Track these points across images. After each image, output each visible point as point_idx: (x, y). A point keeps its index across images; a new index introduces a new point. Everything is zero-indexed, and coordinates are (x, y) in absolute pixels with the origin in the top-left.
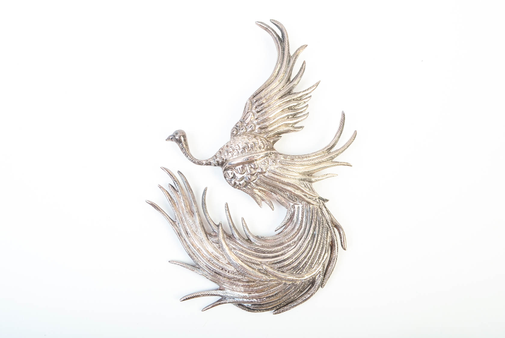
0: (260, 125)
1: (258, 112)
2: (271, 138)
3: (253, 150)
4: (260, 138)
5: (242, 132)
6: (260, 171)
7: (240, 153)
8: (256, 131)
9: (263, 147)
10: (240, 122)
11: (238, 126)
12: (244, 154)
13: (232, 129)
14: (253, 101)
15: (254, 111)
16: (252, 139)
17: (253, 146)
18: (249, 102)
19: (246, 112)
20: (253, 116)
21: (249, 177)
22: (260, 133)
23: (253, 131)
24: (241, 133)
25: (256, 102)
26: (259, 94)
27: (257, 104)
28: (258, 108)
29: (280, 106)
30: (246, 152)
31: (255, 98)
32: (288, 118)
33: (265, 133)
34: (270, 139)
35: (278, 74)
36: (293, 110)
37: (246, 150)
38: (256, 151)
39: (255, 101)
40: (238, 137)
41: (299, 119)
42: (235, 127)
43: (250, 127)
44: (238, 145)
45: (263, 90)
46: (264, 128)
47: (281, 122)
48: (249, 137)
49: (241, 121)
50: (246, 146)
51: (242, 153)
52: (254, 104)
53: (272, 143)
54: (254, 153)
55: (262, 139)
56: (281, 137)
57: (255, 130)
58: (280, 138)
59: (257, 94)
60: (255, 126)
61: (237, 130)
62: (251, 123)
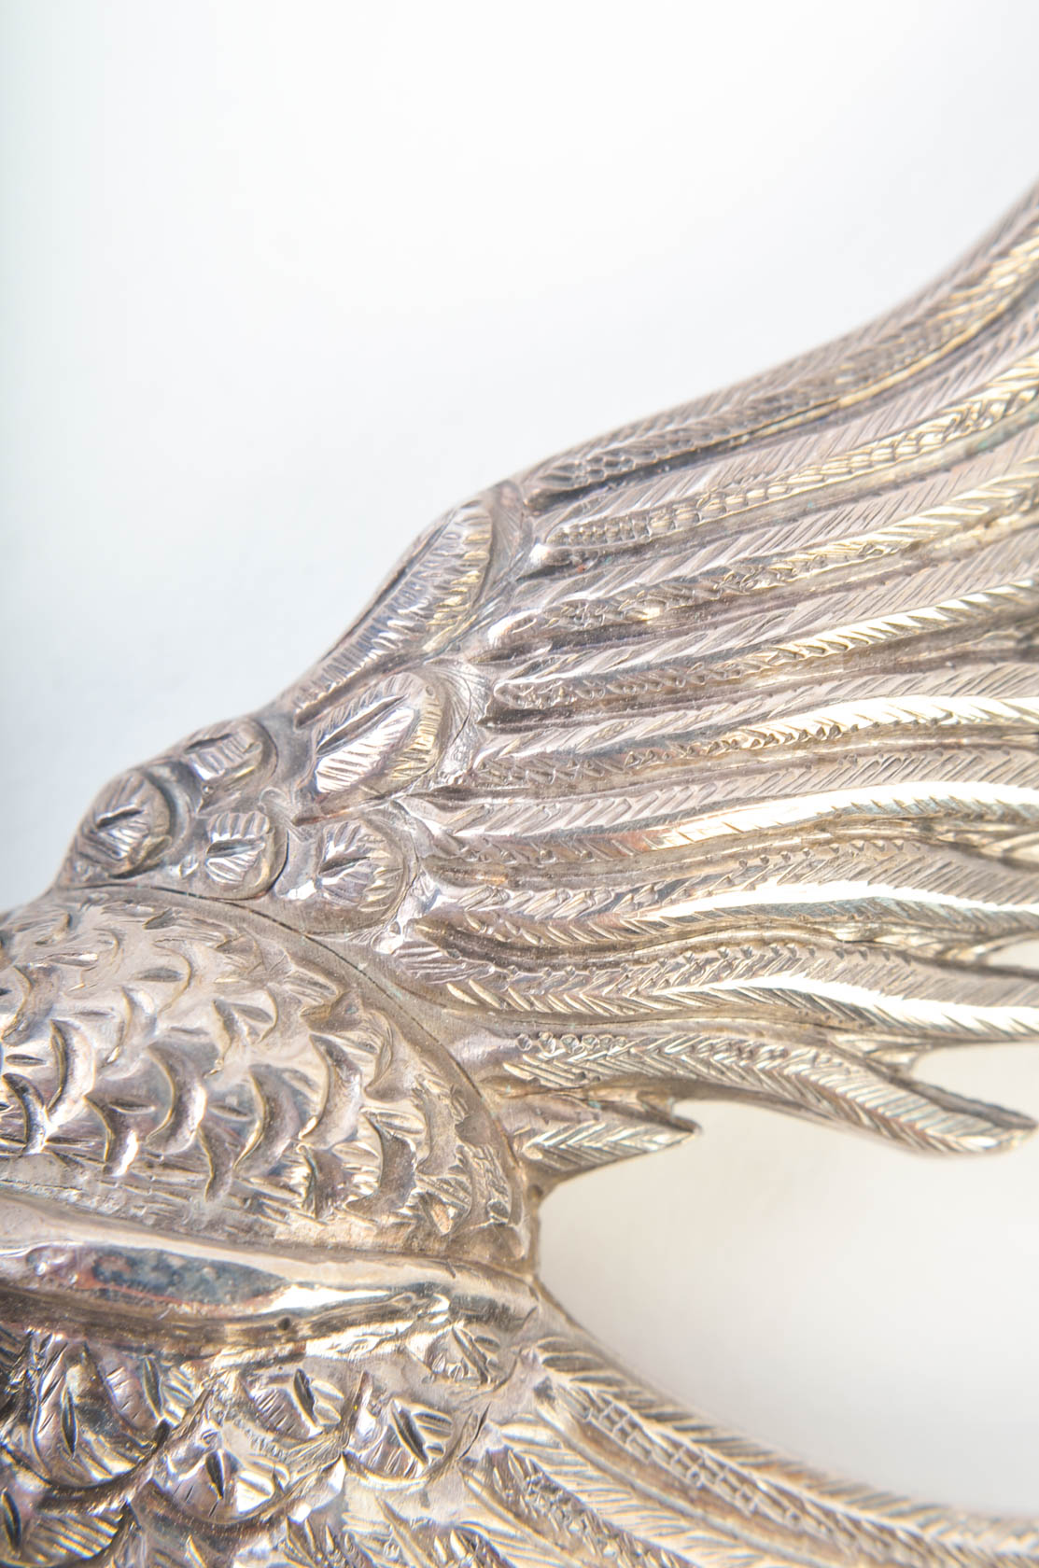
0: (467, 896)
1: (506, 717)
2: (535, 1100)
3: (213, 1187)
4: (387, 1059)
5: (220, 878)
6: (183, 1477)
7: (39, 1145)
8: (390, 944)
9: (366, 1181)
10: (247, 740)
11: (206, 774)
12: (83, 1179)
13: (117, 790)
14: (528, 541)
15: (468, 680)
16: (281, 1026)
17: (239, 1134)
18: (467, 537)
19: (374, 655)
20: (426, 740)
21: (25, 1506)
22: (429, 991)
23: (354, 921)
24: (198, 887)
25: (549, 571)
26: (631, 489)
27: (540, 605)
28: (534, 668)
29: (822, 760)
30: (120, 1171)
31: (565, 522)
32: (868, 942)
33: (483, 1005)
34: (531, 1110)
35: (994, 325)
36: (972, 865)
37: (132, 1143)
38: (256, 1202)
39: (540, 554)
40: (118, 922)
41: (1003, 1016)
42: (165, 772)
43: (332, 866)
44: (61, 1030)
45: (710, 452)
46: (497, 951)
47: (743, 964)
48: (258, 983)
49: (273, 726)
50: (154, 1096)
51: (65, 1159)
52: (507, 592)
53: (531, 1164)
54: (213, 1225)
55: (414, 1071)
56: (690, 1141)
57: (372, 921)
58: (664, 1137)
59: (619, 479)
60: (400, 875)
61: (162, 823)
62: (362, 815)
